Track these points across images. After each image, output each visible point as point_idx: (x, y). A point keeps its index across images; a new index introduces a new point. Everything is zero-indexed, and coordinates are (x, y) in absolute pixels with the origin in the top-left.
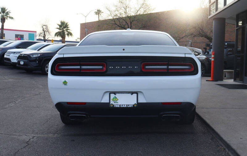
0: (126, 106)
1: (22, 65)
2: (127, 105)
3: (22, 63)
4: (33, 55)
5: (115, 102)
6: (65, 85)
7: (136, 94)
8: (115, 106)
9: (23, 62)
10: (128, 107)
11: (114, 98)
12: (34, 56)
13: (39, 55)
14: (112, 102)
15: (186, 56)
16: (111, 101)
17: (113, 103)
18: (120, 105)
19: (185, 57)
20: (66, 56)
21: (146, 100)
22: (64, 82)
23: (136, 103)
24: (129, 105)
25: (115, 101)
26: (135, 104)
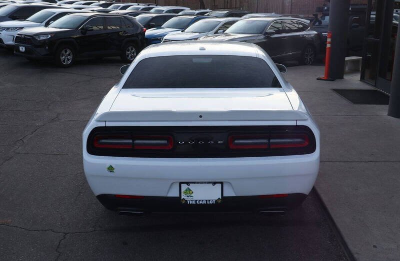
0: (205, 202)
1: (22, 52)
2: (207, 201)
3: (22, 48)
4: (39, 37)
5: (188, 197)
6: (111, 172)
7: (220, 185)
8: (188, 201)
9: (24, 48)
10: (208, 203)
11: (186, 190)
12: (42, 38)
13: (50, 36)
14: (184, 196)
15: (298, 124)
16: (182, 194)
17: (186, 198)
18: (196, 201)
19: (297, 126)
20: (109, 124)
21: (235, 192)
22: (109, 167)
23: (221, 198)
24: (209, 201)
25: (188, 195)
26: (219, 198)
